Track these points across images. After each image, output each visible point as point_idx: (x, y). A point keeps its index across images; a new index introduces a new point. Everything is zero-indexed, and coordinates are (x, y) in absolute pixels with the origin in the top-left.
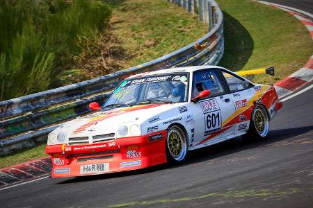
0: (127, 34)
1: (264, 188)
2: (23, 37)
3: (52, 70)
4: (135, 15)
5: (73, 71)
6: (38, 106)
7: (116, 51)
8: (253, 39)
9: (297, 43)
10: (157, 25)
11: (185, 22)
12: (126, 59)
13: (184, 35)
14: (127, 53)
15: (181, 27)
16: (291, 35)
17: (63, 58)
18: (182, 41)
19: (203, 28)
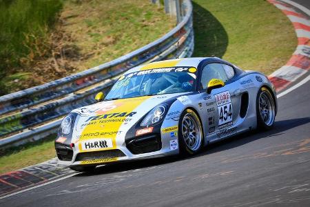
0: (81, 30)
4: (90, 8)
7: (70, 50)
8: (228, 33)
9: (278, 36)
12: (82, 60)
14: (83, 52)
15: (143, 21)
17: (7, 61)
18: (146, 37)
19: (169, 22)
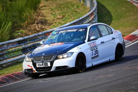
0: (48, 12)
3: (11, 30)
4: (52, 3)
5: (21, 31)
6: (3, 49)
7: (43, 21)
8: (112, 15)
9: (134, 17)
10: (63, 8)
11: (78, 6)
12: (48, 25)
13: (77, 13)
14: (49, 22)
15: (75, 9)
16: (132, 13)
17: (16, 24)
18: (76, 16)
19: (87, 10)
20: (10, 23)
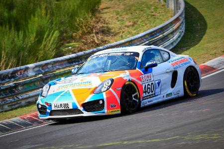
0: (112, 17)
1: (215, 132)
2: (36, 19)
3: (57, 43)
4: (118, 3)
6: (47, 70)
7: (105, 30)
8: (207, 21)
10: (135, 10)
12: (112, 36)
13: (155, 18)
14: (113, 31)
15: (152, 12)
17: (65, 35)
18: (154, 22)
19: (169, 13)
20: (56, 32)
